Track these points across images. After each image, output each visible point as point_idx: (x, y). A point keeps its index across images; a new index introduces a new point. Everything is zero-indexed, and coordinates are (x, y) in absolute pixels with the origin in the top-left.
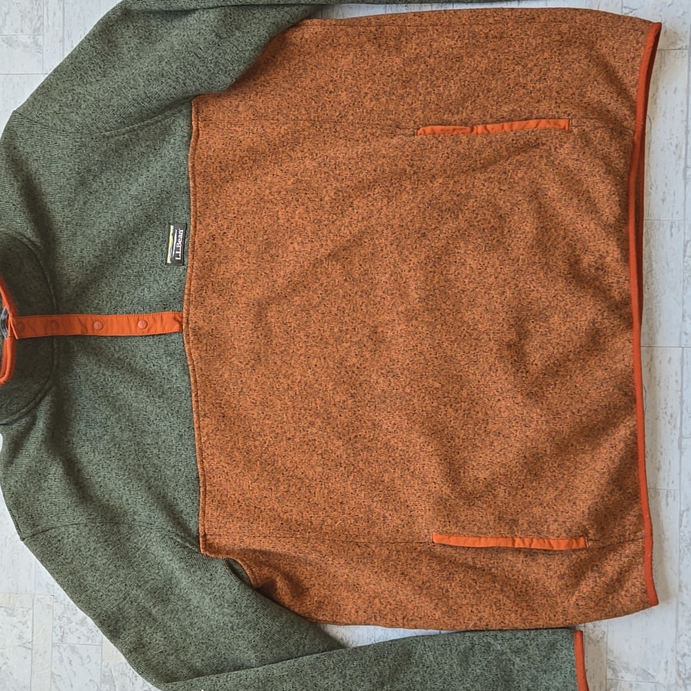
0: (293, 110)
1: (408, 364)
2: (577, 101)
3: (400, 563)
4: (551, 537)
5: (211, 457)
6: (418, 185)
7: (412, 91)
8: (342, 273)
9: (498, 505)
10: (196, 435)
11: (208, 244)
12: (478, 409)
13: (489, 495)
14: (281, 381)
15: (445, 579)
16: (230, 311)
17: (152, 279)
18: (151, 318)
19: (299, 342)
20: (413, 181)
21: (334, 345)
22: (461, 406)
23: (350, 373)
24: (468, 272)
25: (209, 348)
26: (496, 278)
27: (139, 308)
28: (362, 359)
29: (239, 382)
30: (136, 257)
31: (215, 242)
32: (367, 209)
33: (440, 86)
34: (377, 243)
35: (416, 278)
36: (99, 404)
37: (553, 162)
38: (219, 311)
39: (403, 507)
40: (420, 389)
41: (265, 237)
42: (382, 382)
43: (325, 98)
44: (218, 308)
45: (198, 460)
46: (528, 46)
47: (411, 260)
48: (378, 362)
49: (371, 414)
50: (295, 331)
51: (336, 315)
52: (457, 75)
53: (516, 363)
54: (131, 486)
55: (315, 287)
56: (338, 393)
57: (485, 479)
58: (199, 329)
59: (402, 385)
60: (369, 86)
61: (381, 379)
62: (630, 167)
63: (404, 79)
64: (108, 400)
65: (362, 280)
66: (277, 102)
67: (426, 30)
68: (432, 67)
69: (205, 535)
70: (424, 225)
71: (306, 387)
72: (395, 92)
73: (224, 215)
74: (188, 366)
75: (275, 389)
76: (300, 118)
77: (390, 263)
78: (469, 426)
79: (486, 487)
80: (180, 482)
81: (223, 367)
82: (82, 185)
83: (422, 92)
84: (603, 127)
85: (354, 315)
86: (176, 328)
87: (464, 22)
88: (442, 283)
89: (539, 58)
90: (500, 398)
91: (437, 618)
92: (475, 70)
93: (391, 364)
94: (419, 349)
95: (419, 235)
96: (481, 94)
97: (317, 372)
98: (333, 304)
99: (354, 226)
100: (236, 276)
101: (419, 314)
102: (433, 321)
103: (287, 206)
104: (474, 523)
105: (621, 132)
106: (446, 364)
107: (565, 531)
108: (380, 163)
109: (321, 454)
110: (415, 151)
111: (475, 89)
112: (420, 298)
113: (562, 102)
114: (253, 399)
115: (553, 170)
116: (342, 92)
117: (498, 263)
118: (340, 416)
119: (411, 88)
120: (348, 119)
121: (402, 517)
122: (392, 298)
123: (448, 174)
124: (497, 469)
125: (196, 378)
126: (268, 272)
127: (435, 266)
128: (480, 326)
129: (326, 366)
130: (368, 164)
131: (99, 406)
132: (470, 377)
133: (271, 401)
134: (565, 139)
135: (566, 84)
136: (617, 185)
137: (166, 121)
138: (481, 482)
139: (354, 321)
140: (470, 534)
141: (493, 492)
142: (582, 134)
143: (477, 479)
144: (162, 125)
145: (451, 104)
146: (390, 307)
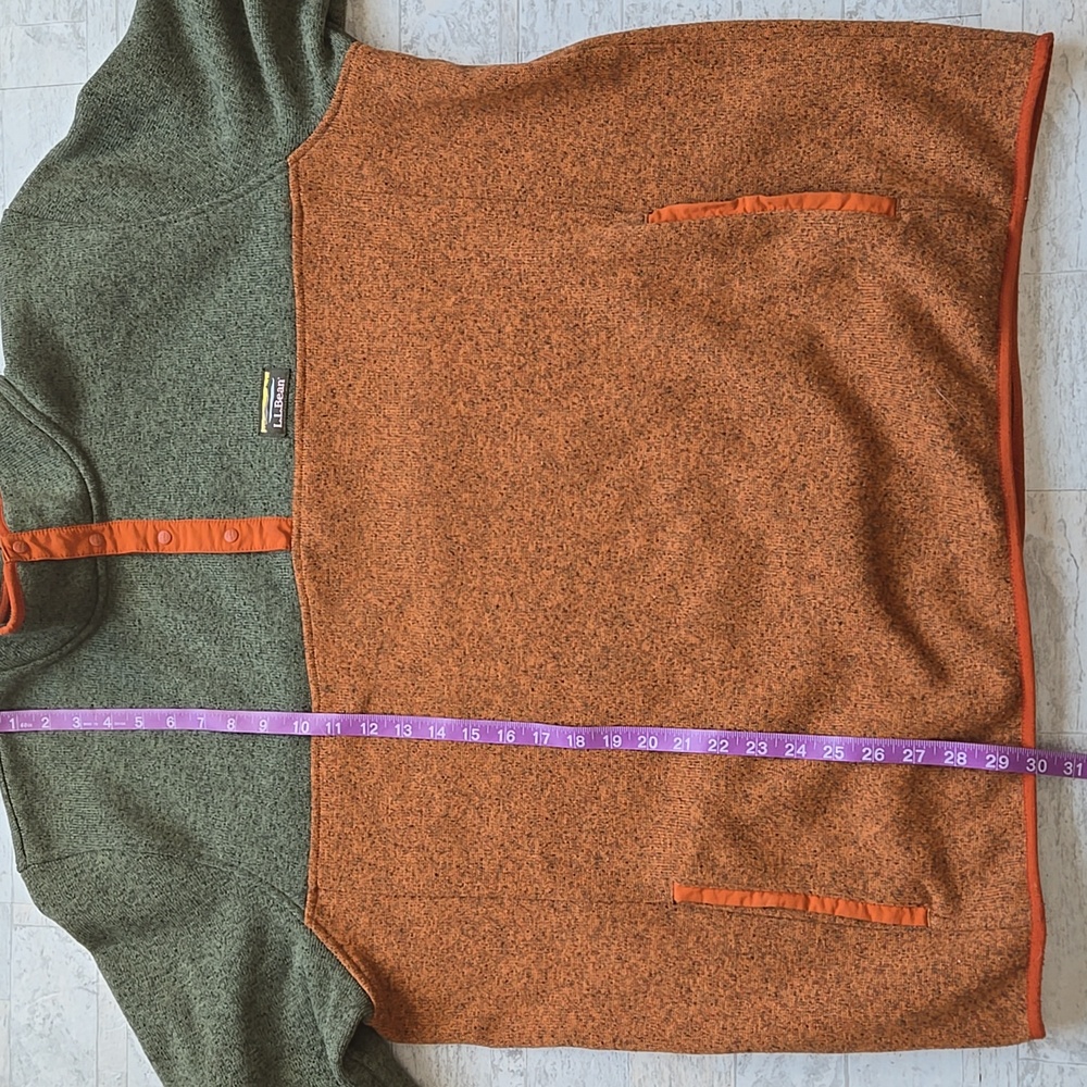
0: (448, 180)
1: (649, 605)
2: (914, 167)
3: (616, 942)
4: (869, 901)
5: (331, 758)
6: (651, 307)
7: (640, 149)
8: (538, 454)
9: (782, 840)
11: (325, 403)
12: (757, 679)
13: (767, 822)
14: (442, 632)
15: (686, 971)
16: (365, 515)
17: (241, 460)
18: (244, 526)
19: (472, 568)
20: (642, 301)
21: (528, 574)
22: (729, 675)
23: (552, 620)
24: (746, 450)
25: (331, 578)
26: (793, 461)
27: (227, 508)
28: (573, 596)
29: (379, 633)
30: (216, 424)
31: (336, 400)
32: (575, 349)
33: (685, 144)
34: (593, 404)
35: (659, 462)
36: (166, 666)
37: (873, 265)
38: (346, 515)
39: (629, 840)
40: (665, 647)
41: (412, 392)
42: (603, 634)
43: (499, 161)
44: (345, 511)
46: (827, 72)
47: (650, 432)
48: (598, 600)
49: (582, 687)
50: (465, 550)
51: (532, 524)
52: (713, 125)
53: (822, 607)
54: (210, 798)
55: (494, 477)
56: (531, 652)
57: (760, 797)
58: (316, 545)
59: (636, 639)
60: (571, 140)
61: (602, 629)
62: (1002, 276)
63: (626, 130)
64: (181, 660)
65: (570, 467)
66: (423, 166)
67: (662, 49)
68: (673, 111)
70: (669, 374)
71: (481, 644)
72: (612, 151)
73: (347, 355)
74: (299, 607)
75: (432, 645)
76: (460, 194)
77: (615, 437)
78: (742, 708)
79: (763, 810)
80: (281, 798)
81: (353, 608)
82: (123, 303)
83: (656, 152)
84: (955, 211)
85: (561, 524)
86: (281, 543)
87: (723, 36)
88: (703, 469)
89: (847, 93)
90: (797, 664)
91: (667, 1037)
92: (740, 117)
93: (621, 603)
94: (668, 579)
95: (660, 391)
96: (752, 158)
97: (499, 618)
98: (526, 505)
99: (555, 377)
100: (371, 457)
101: (668, 521)
102: (690, 531)
103: (444, 341)
104: (742, 870)
105: (986, 218)
106: (709, 605)
107: (892, 894)
108: (589, 271)
109: (501, 754)
110: (642, 251)
111: (742, 148)
112: (668, 495)
113: (888, 168)
114: (400, 661)
115: (874, 278)
116: (526, 151)
117: (794, 438)
118: (533, 690)
119: (637, 145)
120: (537, 196)
121: (628, 856)
122: (622, 495)
123: (700, 287)
124: (782, 781)
125: (311, 628)
126: (417, 451)
127: (689, 440)
128: (767, 542)
129: (514, 607)
130: (571, 274)
131: (166, 669)
132: (748, 628)
133: (427, 665)
134: (888, 230)
135: (895, 140)
136: (978, 310)
137: (251, 195)
138: (754, 801)
139: (561, 534)
140: (736, 886)
141: (774, 818)
142: (918, 222)
143: (747, 796)
144: (245, 201)
145: (703, 173)
146: (619, 510)
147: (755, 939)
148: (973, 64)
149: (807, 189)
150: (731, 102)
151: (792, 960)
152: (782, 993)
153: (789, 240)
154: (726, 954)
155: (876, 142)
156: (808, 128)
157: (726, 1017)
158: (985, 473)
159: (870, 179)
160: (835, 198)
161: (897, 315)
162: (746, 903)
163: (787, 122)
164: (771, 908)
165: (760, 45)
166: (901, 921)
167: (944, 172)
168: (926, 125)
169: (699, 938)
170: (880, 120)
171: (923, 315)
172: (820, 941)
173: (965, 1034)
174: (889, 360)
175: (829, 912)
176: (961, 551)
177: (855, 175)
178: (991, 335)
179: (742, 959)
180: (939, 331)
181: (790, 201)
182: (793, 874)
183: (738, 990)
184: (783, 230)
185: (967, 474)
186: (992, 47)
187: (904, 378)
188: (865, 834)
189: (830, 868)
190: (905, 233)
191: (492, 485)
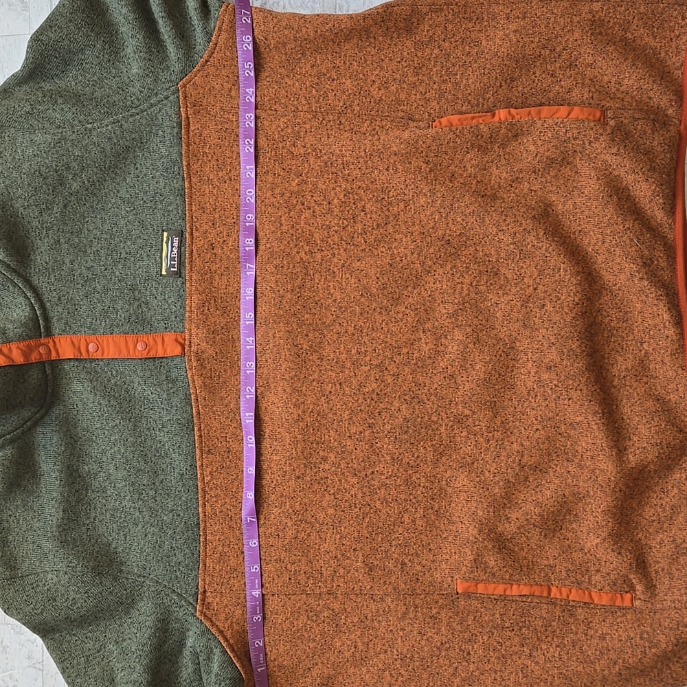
0: (292, 99)
1: (436, 389)
2: (614, 90)
3: (418, 622)
4: (593, 589)
5: (214, 499)
6: (436, 185)
7: (425, 78)
8: (358, 287)
9: (532, 548)
10: (199, 474)
11: (207, 253)
12: (513, 439)
13: (521, 537)
14: (291, 411)
15: (467, 641)
17: (148, 293)
18: (151, 339)
19: (312, 366)
20: (429, 181)
21: (352, 370)
22: (493, 436)
23: (369, 400)
24: (502, 283)
25: (213, 374)
26: (535, 289)
27: (139, 326)
28: (383, 384)
30: (129, 268)
31: (215, 251)
32: (383, 214)
33: (456, 74)
34: (395, 252)
35: (442, 291)
37: (589, 155)
38: (224, 330)
39: (425, 551)
40: (448, 418)
41: (268, 245)
42: (404, 410)
43: (327, 86)
44: (222, 328)
45: (200, 502)
46: (555, 25)
47: (435, 271)
48: (401, 386)
49: (390, 447)
50: (307, 354)
51: (354, 335)
52: (476, 62)
53: (557, 388)
55: (327, 303)
56: (354, 423)
57: (517, 519)
58: (202, 352)
59: (428, 413)
60: (377, 72)
61: (404, 407)
62: (677, 162)
63: (416, 65)
65: (380, 296)
66: (274, 90)
67: (440, 9)
68: (448, 52)
69: (205, 592)
70: (448, 231)
71: (319, 418)
72: (406, 79)
73: (222, 220)
74: (190, 395)
75: (284, 420)
76: (300, 109)
77: (411, 275)
78: (502, 458)
79: (519, 528)
81: (229, 395)
83: (437, 80)
84: (644, 118)
85: (374, 335)
86: (178, 350)
88: (472, 295)
89: (568, 39)
90: (540, 428)
92: (494, 56)
93: (417, 388)
94: (449, 371)
95: (442, 243)
96: (503, 84)
97: (332, 400)
98: (350, 322)
99: (368, 234)
101: (448, 332)
102: (464, 338)
103: (291, 210)
104: (505, 569)
105: (664, 123)
106: (478, 388)
107: (609, 585)
108: (392, 161)
109: (334, 494)
110: (429, 147)
111: (497, 77)
112: (449, 314)
113: (597, 90)
115: (589, 164)
116: (346, 79)
117: (536, 273)
118: (356, 449)
119: (424, 75)
120: (354, 110)
121: (424, 562)
122: (416, 314)
123: (469, 172)
124: (532, 508)
125: (199, 410)
127: (463, 276)
128: (518, 344)
129: (342, 392)
130: (379, 163)
132: (506, 403)
133: (280, 433)
134: (601, 131)
135: (601, 71)
136: (662, 185)
137: (152, 110)
138: (513, 522)
139: (374, 342)
140: (501, 581)
141: (527, 534)
142: (619, 127)
143: (508, 519)
144: (148, 114)
145: (470, 94)
146: (414, 325)
147: (514, 617)
148: (654, 20)
149: (541, 105)
150: (488, 46)
151: (540, 631)
152: (534, 654)
153: (530, 139)
154: (495, 628)
155: (587, 73)
156: (541, 64)
157: (496, 672)
158: (667, 295)
159: (585, 98)
160: (564, 110)
161: (606, 189)
162: (508, 593)
163: (527, 59)
164: (525, 595)
165: (507, 7)
166: (615, 603)
167: (635, 93)
168: (623, 61)
169: (475, 617)
170: (590, 58)
171: (623, 189)
172: (559, 617)
173: (662, 680)
174: (601, 220)
175: (565, 597)
176: (651, 348)
177: (574, 95)
178: (671, 202)
179: (506, 631)
180: (634, 200)
181: (532, 112)
182: (540, 572)
183: (504, 653)
184: (526, 132)
185: (656, 296)
186: (666, 9)
187: (612, 232)
188: (589, 544)
189: (565, 567)
190: (612, 133)
191: (326, 309)
